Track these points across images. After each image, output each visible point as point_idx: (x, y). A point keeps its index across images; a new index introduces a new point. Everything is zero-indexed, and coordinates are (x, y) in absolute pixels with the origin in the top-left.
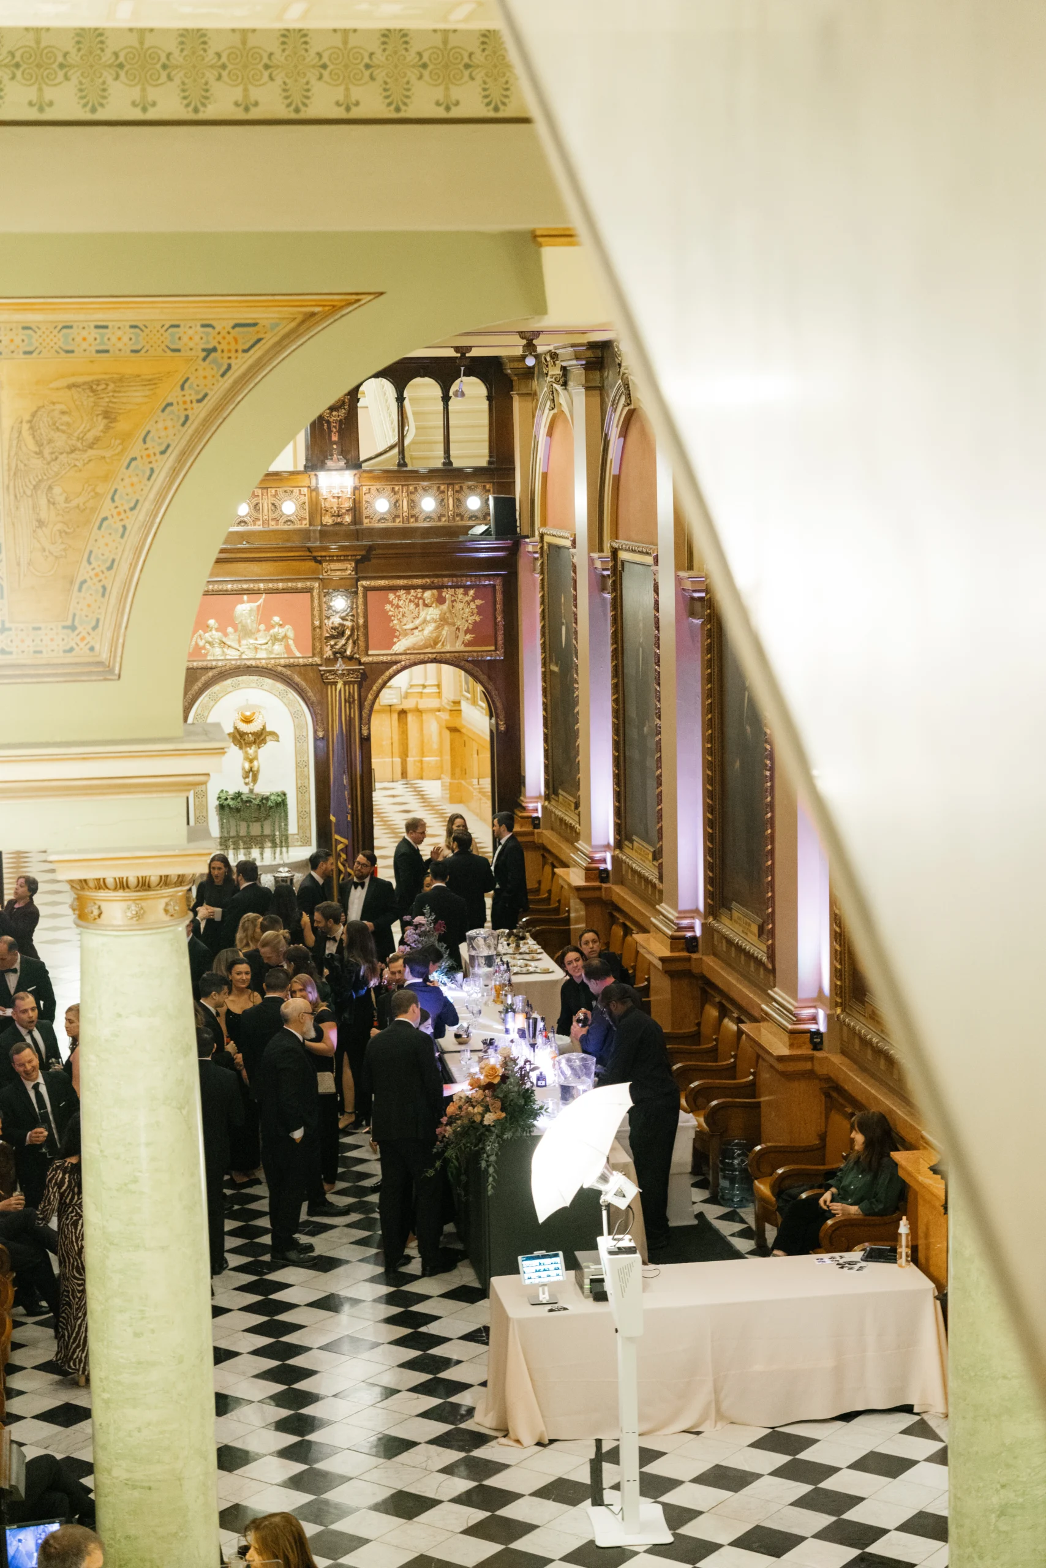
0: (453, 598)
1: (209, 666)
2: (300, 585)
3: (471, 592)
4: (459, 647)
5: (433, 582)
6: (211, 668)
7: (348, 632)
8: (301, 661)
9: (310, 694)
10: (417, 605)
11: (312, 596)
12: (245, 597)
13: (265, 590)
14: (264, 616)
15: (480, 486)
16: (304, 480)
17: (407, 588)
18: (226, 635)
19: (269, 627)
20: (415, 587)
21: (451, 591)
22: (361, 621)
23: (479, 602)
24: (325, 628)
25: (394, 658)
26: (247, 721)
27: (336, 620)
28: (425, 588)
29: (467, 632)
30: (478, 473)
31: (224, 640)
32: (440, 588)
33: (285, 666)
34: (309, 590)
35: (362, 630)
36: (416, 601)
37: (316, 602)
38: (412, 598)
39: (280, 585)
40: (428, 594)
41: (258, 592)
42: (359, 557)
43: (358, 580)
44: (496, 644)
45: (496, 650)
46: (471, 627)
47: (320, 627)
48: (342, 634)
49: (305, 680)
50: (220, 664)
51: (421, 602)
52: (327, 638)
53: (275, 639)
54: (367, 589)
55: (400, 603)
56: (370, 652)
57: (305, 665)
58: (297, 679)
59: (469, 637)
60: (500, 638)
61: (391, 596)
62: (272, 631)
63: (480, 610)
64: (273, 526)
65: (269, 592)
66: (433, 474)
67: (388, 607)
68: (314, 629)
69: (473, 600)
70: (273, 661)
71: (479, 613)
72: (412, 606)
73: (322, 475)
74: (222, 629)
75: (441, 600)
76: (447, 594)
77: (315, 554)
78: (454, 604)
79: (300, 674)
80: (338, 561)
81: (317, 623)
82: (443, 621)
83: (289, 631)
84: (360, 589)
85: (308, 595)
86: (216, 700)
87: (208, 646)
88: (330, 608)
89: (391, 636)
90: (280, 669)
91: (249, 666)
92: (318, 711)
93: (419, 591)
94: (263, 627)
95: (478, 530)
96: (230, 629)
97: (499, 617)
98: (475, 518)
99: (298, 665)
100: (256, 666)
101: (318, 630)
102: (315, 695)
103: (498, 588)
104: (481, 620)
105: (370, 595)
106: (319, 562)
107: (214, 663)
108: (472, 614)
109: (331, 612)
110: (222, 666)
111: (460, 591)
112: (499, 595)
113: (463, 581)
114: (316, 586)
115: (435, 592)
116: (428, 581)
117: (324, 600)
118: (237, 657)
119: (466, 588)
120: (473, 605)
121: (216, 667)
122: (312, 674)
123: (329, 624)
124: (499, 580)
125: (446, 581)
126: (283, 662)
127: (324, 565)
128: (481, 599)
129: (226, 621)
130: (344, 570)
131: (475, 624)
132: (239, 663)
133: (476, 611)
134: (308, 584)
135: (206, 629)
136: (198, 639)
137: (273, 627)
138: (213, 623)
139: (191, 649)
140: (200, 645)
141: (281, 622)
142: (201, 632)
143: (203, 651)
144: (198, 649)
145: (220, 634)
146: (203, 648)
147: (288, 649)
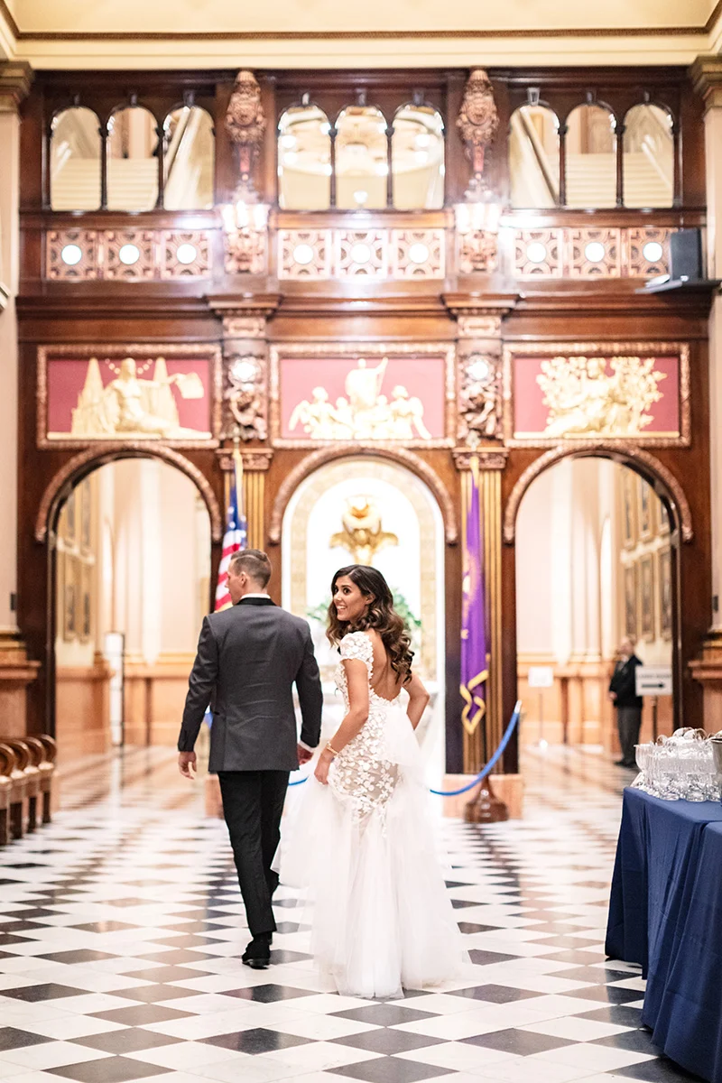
0: (625, 371)
2: (430, 348)
3: (650, 363)
4: (632, 431)
5: (600, 349)
6: (315, 449)
7: (489, 406)
8: (430, 444)
9: (439, 485)
10: (579, 378)
11: (445, 366)
13: (387, 353)
14: (386, 390)
15: (663, 231)
16: (438, 220)
17: (566, 356)
18: (336, 407)
19: (391, 400)
20: (576, 355)
21: (623, 360)
22: (507, 395)
23: (659, 376)
24: (459, 402)
25: (548, 444)
26: (360, 516)
27: (474, 390)
28: (588, 355)
29: (643, 412)
30: (658, 215)
31: (334, 413)
32: (608, 356)
33: (410, 449)
34: (441, 356)
35: (507, 405)
36: (578, 373)
37: (450, 371)
38: (573, 370)
39: (406, 348)
40: (594, 362)
41: (378, 357)
42: (505, 311)
43: (503, 341)
44: (680, 430)
45: (681, 435)
46: (648, 408)
47: (455, 401)
48: (481, 407)
49: (434, 466)
50: (327, 444)
51: (584, 374)
52: (463, 414)
53: (397, 414)
54: (517, 356)
55: (557, 375)
56: (517, 435)
57: (434, 449)
58: (424, 466)
59: (647, 419)
60: (686, 422)
61: (545, 364)
62: (394, 405)
63: (661, 386)
64: (399, 274)
65: (393, 356)
66: (602, 213)
67: (540, 379)
68: (446, 403)
69: (653, 371)
70: (393, 443)
71: (659, 389)
72: (573, 378)
73: (461, 208)
74: (332, 401)
75: (609, 372)
76: (617, 363)
77: (450, 304)
78: (627, 377)
79: (427, 459)
80: (480, 315)
81: (451, 396)
83: (416, 406)
84: (507, 357)
85: (439, 362)
86: (321, 490)
87: (313, 422)
88: (467, 375)
89: (542, 416)
90: (402, 452)
91: (363, 449)
92: (449, 506)
93: (583, 359)
94: (383, 399)
95: (659, 282)
96: (341, 401)
97: (685, 394)
98: (652, 270)
99: (426, 449)
100: (374, 449)
101: (451, 405)
102: (446, 485)
103: (684, 357)
104: (661, 400)
105: (520, 363)
106: (454, 318)
107: (319, 444)
108: (650, 391)
109: (468, 381)
110: (329, 447)
111: (637, 360)
112: (685, 368)
113: (640, 347)
114: (450, 349)
115: (602, 361)
116: (594, 347)
117: (460, 366)
118: (350, 438)
119: (643, 356)
120: (651, 379)
121: (322, 448)
122: (444, 461)
123: (465, 395)
124: (685, 349)
125: (616, 347)
126: (407, 444)
127: (461, 320)
128: (662, 371)
129: (338, 392)
130: (486, 328)
131: (653, 403)
132: (350, 444)
133: (654, 386)
134: (440, 347)
135: (312, 400)
136: (301, 413)
137: (395, 400)
138: (320, 393)
139: (292, 425)
140: (304, 421)
141: (406, 395)
142: (305, 404)
143: (307, 429)
144: (300, 425)
145: (329, 407)
146: (308, 424)
147: (413, 427)
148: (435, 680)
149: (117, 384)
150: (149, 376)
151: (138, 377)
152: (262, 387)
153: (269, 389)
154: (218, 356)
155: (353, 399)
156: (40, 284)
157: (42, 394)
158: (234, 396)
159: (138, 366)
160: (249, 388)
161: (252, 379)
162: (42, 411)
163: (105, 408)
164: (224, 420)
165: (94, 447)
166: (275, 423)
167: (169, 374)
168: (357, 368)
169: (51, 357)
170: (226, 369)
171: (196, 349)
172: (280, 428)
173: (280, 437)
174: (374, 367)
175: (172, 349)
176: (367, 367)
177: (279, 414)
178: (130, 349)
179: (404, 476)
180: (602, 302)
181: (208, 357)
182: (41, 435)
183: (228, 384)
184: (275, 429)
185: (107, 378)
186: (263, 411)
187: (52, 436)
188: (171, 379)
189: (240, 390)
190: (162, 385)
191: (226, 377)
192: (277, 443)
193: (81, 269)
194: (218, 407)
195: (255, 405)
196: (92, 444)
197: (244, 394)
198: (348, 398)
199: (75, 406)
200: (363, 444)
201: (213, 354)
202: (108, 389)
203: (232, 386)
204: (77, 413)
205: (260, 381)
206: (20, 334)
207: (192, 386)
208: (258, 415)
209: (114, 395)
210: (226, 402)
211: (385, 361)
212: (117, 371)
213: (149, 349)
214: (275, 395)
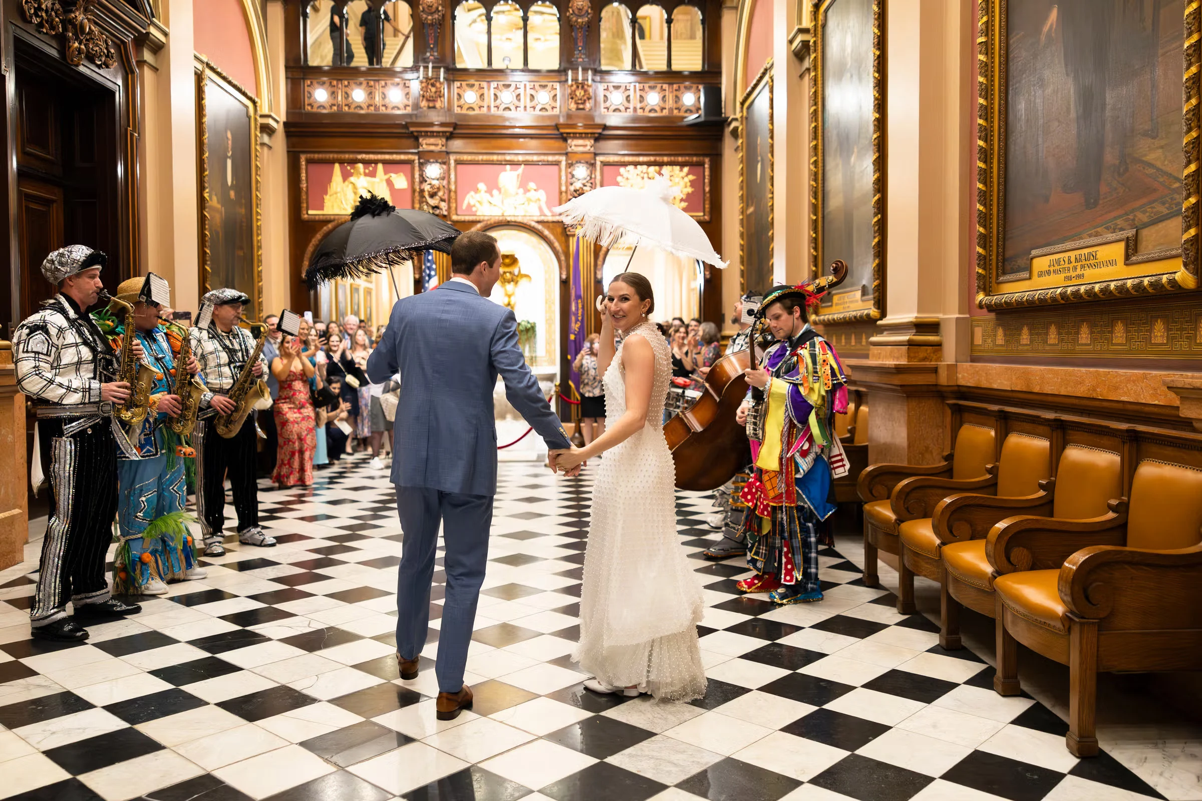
0: (671, 174)
1: (478, 219)
2: (550, 158)
3: (686, 169)
5: (655, 160)
6: (479, 222)
8: (550, 219)
9: (557, 244)
10: (643, 178)
11: (560, 170)
12: (508, 167)
13: (523, 161)
14: (523, 185)
15: (694, 86)
16: (557, 77)
17: (636, 164)
18: (492, 196)
19: (527, 191)
20: (641, 164)
21: (669, 168)
23: (691, 177)
24: (569, 192)
27: (578, 185)
28: (649, 164)
29: (682, 200)
30: (694, 76)
31: (491, 199)
32: (660, 165)
33: (538, 222)
34: (557, 163)
36: (642, 175)
37: (563, 173)
38: (639, 173)
39: (535, 158)
41: (518, 164)
42: (597, 135)
43: (596, 154)
44: (704, 212)
45: (704, 215)
46: (684, 197)
47: (566, 192)
49: (553, 234)
50: (486, 218)
51: (646, 176)
53: (529, 200)
54: (604, 164)
55: (629, 176)
57: (553, 222)
58: (546, 232)
59: (684, 204)
60: (707, 206)
61: (622, 170)
62: (528, 194)
63: (692, 183)
64: (531, 111)
65: (527, 163)
66: (659, 75)
67: (620, 179)
68: (561, 193)
69: (687, 175)
70: (527, 218)
71: (692, 186)
72: (639, 178)
74: (489, 191)
75: (661, 175)
76: (666, 170)
77: (562, 131)
78: (672, 178)
79: (548, 228)
80: (581, 138)
81: (563, 188)
83: (542, 195)
84: (598, 164)
85: (556, 168)
87: (478, 205)
88: (573, 176)
90: (533, 224)
91: (509, 222)
92: (563, 258)
93: (645, 167)
94: (521, 191)
95: (692, 118)
96: (495, 192)
97: (707, 189)
98: (689, 111)
99: (547, 222)
100: (515, 222)
101: (564, 194)
102: (561, 245)
103: (707, 166)
104: (693, 192)
105: (606, 168)
106: (565, 140)
107: (482, 218)
108: (686, 187)
109: (574, 179)
110: (488, 220)
111: (678, 168)
112: (707, 173)
113: (680, 159)
114: (563, 158)
115: (657, 168)
116: (652, 159)
117: (569, 170)
118: (500, 214)
119: (682, 165)
120: (687, 179)
121: (483, 221)
122: (559, 230)
123: (572, 188)
124: (707, 160)
125: (666, 159)
126: (536, 219)
127: (569, 141)
128: (693, 175)
129: (493, 186)
130: (585, 146)
131: (688, 194)
132: (501, 218)
133: (689, 184)
134: (557, 158)
135: (477, 191)
136: (470, 199)
137: (529, 191)
138: (482, 186)
139: (464, 206)
140: (472, 203)
141: (535, 188)
142: (472, 193)
143: (474, 209)
144: (469, 206)
145: (488, 195)
146: (474, 206)
147: (540, 209)
148: (555, 365)
149: (352, 179)
150: (373, 174)
151: (366, 175)
152: (445, 183)
153: (449, 182)
154: (417, 161)
155: (503, 190)
156: (301, 114)
157: (304, 185)
158: (427, 187)
159: (365, 168)
160: (436, 183)
161: (438, 176)
162: (304, 197)
163: (345, 195)
164: (421, 202)
165: (338, 219)
166: (453, 205)
167: (386, 173)
168: (505, 170)
169: (309, 162)
170: (421, 170)
171: (403, 157)
172: (456, 209)
173: (457, 214)
174: (516, 170)
175: (387, 157)
176: (511, 170)
177: (456, 200)
178: (360, 157)
179: (534, 240)
180: (655, 131)
181: (410, 162)
182: (305, 212)
183: (423, 180)
184: (453, 208)
185: (346, 176)
186: (446, 197)
187: (310, 212)
188: (387, 177)
189: (430, 184)
190: (381, 180)
191: (421, 176)
192: (454, 218)
193: (327, 105)
194: (417, 194)
195: (440, 194)
196: (337, 217)
197: (432, 186)
198: (499, 190)
199: (326, 193)
200: (509, 219)
201: (413, 161)
202: (346, 183)
203: (426, 181)
204: (327, 198)
205: (443, 179)
206: (288, 147)
207: (400, 181)
208: (442, 200)
209: (351, 186)
210: (422, 191)
211: (523, 166)
212: (352, 171)
213: (372, 157)
214: (453, 187)
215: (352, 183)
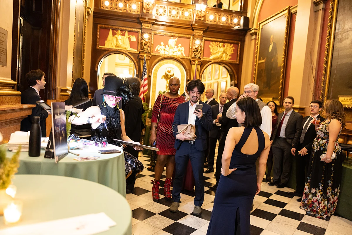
1: (160, 55)
2: (187, 36)
3: (232, 45)
4: (227, 59)
5: (223, 41)
6: (161, 56)
7: (199, 51)
8: (185, 58)
9: (187, 67)
10: (218, 47)
11: (190, 40)
12: (172, 38)
14: (177, 45)
15: (238, 16)
16: (191, 7)
17: (216, 41)
18: (165, 47)
20: (218, 41)
21: (227, 44)
22: (203, 49)
23: (234, 48)
24: (193, 49)
25: (210, 60)
26: (169, 72)
27: (197, 46)
28: (220, 42)
30: (237, 13)
31: (165, 49)
32: (224, 42)
33: (181, 58)
34: (189, 38)
35: (202, 51)
37: (191, 42)
38: (217, 44)
39: (182, 35)
40: (221, 44)
41: (176, 37)
42: (205, 30)
43: (203, 37)
44: (237, 60)
45: (237, 61)
46: (231, 55)
47: (192, 49)
48: (197, 51)
49: (186, 63)
50: (163, 55)
51: (219, 46)
52: (193, 52)
53: (179, 50)
54: (205, 40)
55: (213, 45)
56: (204, 58)
57: (186, 59)
58: (184, 62)
59: (230, 57)
60: (238, 59)
61: (211, 43)
62: (178, 48)
63: (234, 50)
64: (182, 18)
65: (179, 37)
66: (226, 11)
67: (210, 46)
68: (190, 49)
69: (232, 47)
70: (178, 57)
71: (233, 51)
72: (216, 46)
73: (197, 4)
74: (165, 46)
75: (224, 46)
76: (226, 45)
77: (193, 27)
78: (227, 48)
79: (184, 61)
80: (199, 30)
81: (191, 47)
82: (224, 52)
83: (183, 49)
84: (203, 40)
85: (189, 39)
86: (161, 66)
87: (160, 50)
88: (195, 43)
89: (210, 54)
90: (179, 59)
91: (171, 57)
92: (188, 72)
93: (219, 43)
94: (176, 47)
95: (237, 27)
96: (167, 46)
97: (239, 53)
98: (235, 25)
99: (184, 59)
100: (173, 57)
101: (191, 49)
102: (188, 67)
103: (239, 45)
104: (234, 53)
105: (206, 42)
106: (193, 30)
107: (162, 55)
108: (232, 51)
109: (195, 44)
110: (164, 56)
111: (229, 44)
113: (231, 41)
114: (192, 37)
115: (223, 44)
116: (222, 40)
117: (194, 41)
118: (168, 54)
119: (231, 43)
120: (232, 49)
121: (162, 56)
122: (188, 62)
123: (194, 48)
124: (240, 43)
125: (226, 41)
126: (180, 57)
127: (195, 31)
128: (235, 47)
129: (166, 44)
130: (200, 33)
131: (232, 54)
132: (168, 56)
133: (233, 50)
134: (190, 36)
135: (160, 45)
136: (158, 47)
137: (179, 47)
138: (162, 43)
139: (156, 50)
140: (158, 49)
141: (181, 46)
142: (159, 45)
143: (159, 51)
144: (157, 50)
145: (164, 47)
146: (159, 50)
147: (182, 54)
149: (116, 36)
150: (124, 35)
151: (121, 35)
152: (150, 41)
153: (151, 41)
154: (140, 32)
155: (169, 46)
156: (99, 10)
157: (98, 36)
158: (144, 42)
159: (121, 32)
160: (147, 40)
161: (148, 38)
162: (98, 40)
163: (113, 41)
164: (141, 47)
165: (110, 50)
166: (152, 49)
167: (128, 35)
168: (171, 39)
169: (101, 28)
170: (142, 35)
171: (135, 30)
172: (153, 51)
173: (153, 53)
174: (175, 39)
175: (130, 29)
176: (173, 39)
177: (153, 47)
178: (120, 28)
179: (179, 64)
181: (138, 32)
182: (98, 46)
183: (142, 39)
184: (152, 50)
185: (114, 34)
186: (150, 46)
187: (100, 46)
188: (129, 36)
189: (145, 41)
190: (127, 37)
191: (142, 37)
192: (152, 54)
193: (109, 7)
194: (139, 44)
195: (148, 44)
196: (110, 49)
197: (146, 42)
198: (168, 45)
199: (106, 40)
200: (171, 56)
201: (139, 32)
202: (114, 37)
203: (143, 40)
204: (106, 42)
205: (149, 39)
206: (93, 21)
207: (134, 39)
208: (148, 47)
209: (115, 39)
210: (142, 43)
211: (177, 38)
212: (116, 33)
213: (124, 28)
214: (152, 43)
215: (116, 37)
